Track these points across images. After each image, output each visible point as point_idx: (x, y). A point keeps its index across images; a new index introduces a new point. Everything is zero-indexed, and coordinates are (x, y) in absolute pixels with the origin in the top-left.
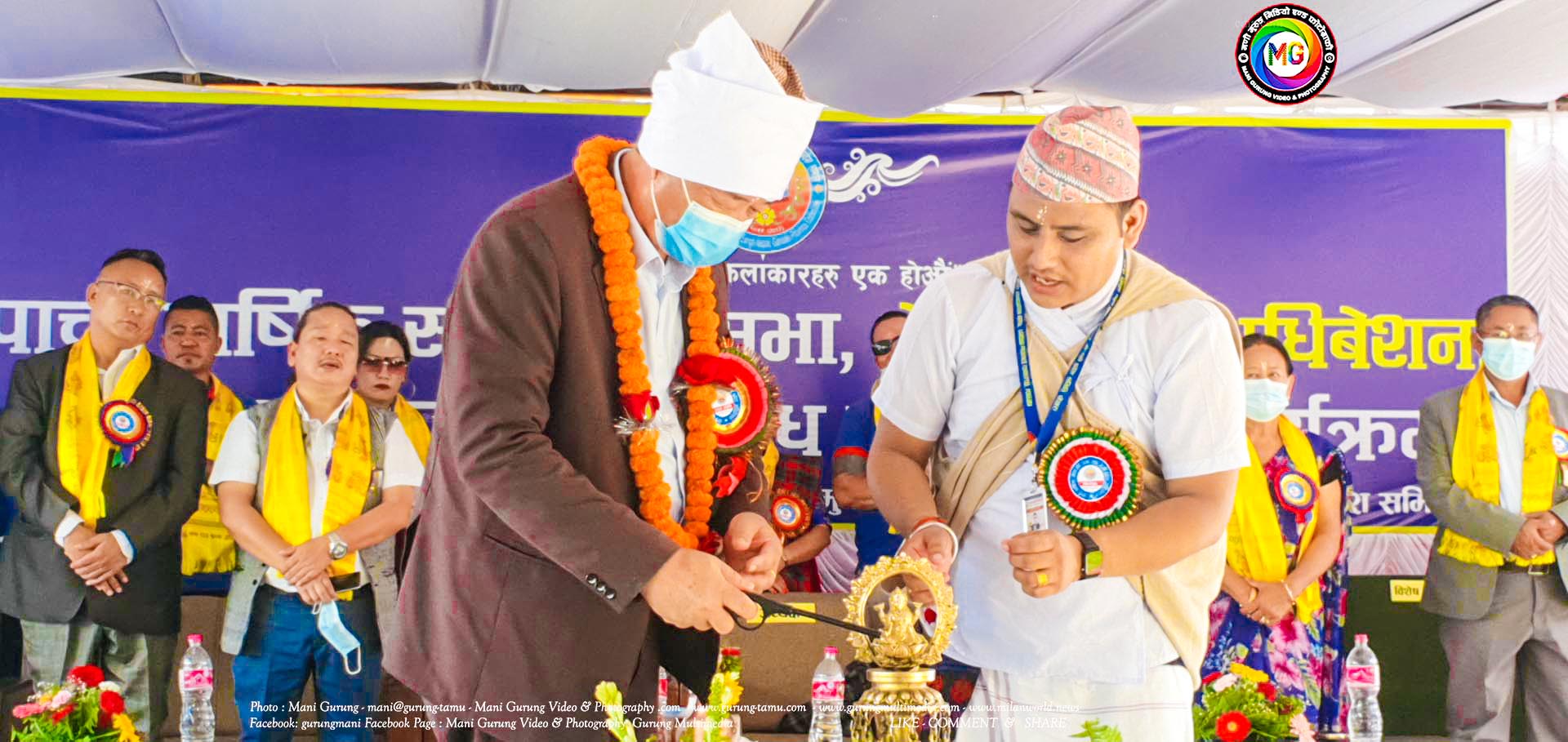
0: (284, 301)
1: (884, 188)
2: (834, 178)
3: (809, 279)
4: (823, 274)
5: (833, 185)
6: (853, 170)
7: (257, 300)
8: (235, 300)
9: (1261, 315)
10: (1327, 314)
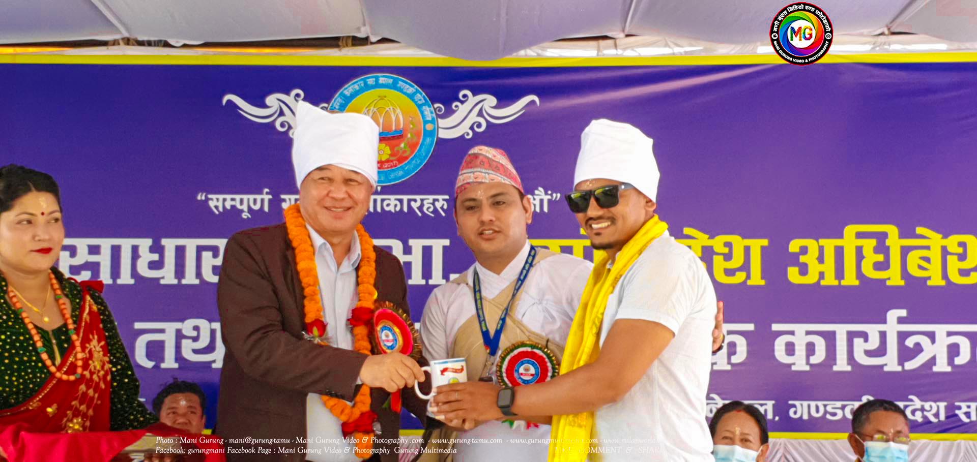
1: (489, 124)
2: (444, 116)
3: (421, 208)
4: (434, 203)
5: (442, 123)
6: (462, 110)
9: (841, 236)
10: (902, 236)
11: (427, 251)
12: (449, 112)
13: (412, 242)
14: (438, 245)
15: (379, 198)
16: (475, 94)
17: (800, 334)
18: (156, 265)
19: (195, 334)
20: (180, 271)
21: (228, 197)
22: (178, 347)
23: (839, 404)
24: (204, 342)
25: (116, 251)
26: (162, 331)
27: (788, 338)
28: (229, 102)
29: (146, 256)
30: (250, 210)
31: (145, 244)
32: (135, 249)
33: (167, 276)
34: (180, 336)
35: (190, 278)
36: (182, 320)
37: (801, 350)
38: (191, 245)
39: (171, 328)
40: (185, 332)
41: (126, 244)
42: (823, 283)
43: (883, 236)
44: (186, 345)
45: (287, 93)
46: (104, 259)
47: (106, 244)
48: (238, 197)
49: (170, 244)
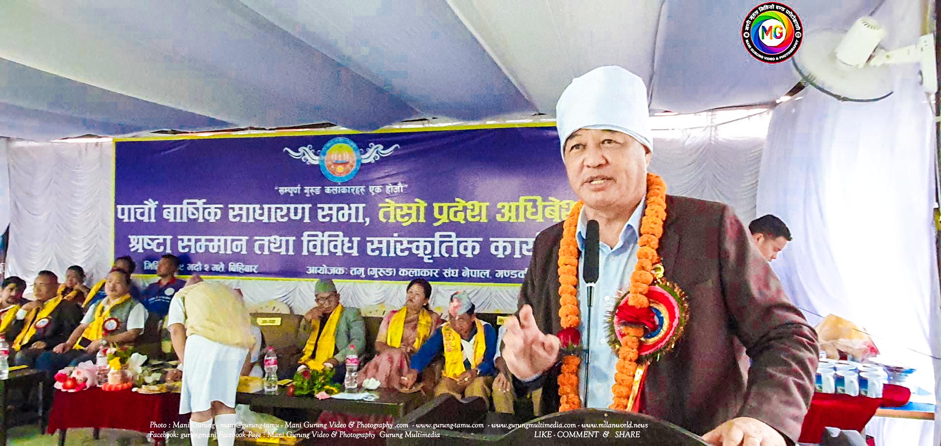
0: (195, 203)
1: (381, 157)
2: (364, 154)
3: (355, 191)
4: (359, 189)
5: (363, 157)
6: (370, 151)
7: (188, 204)
8: (181, 204)
9: (518, 201)
10: (544, 201)
11: (357, 208)
12: (366, 152)
13: (352, 205)
14: (361, 206)
15: (339, 187)
16: (376, 144)
17: (501, 242)
18: (261, 215)
19: (274, 241)
20: (269, 217)
21: (286, 188)
22: (269, 247)
23: (516, 271)
24: (277, 245)
25: (248, 209)
26: (263, 240)
27: (495, 244)
28: (286, 151)
29: (258, 212)
30: (294, 193)
31: (258, 206)
32: (254, 208)
33: (265, 219)
34: (270, 242)
35: (273, 220)
36: (270, 236)
37: (501, 249)
38: (273, 206)
39: (267, 239)
40: (272, 241)
41: (251, 207)
42: (511, 221)
43: (535, 201)
44: (272, 245)
45: (306, 146)
46: (244, 213)
47: (244, 207)
48: (289, 188)
49: (266, 206)
